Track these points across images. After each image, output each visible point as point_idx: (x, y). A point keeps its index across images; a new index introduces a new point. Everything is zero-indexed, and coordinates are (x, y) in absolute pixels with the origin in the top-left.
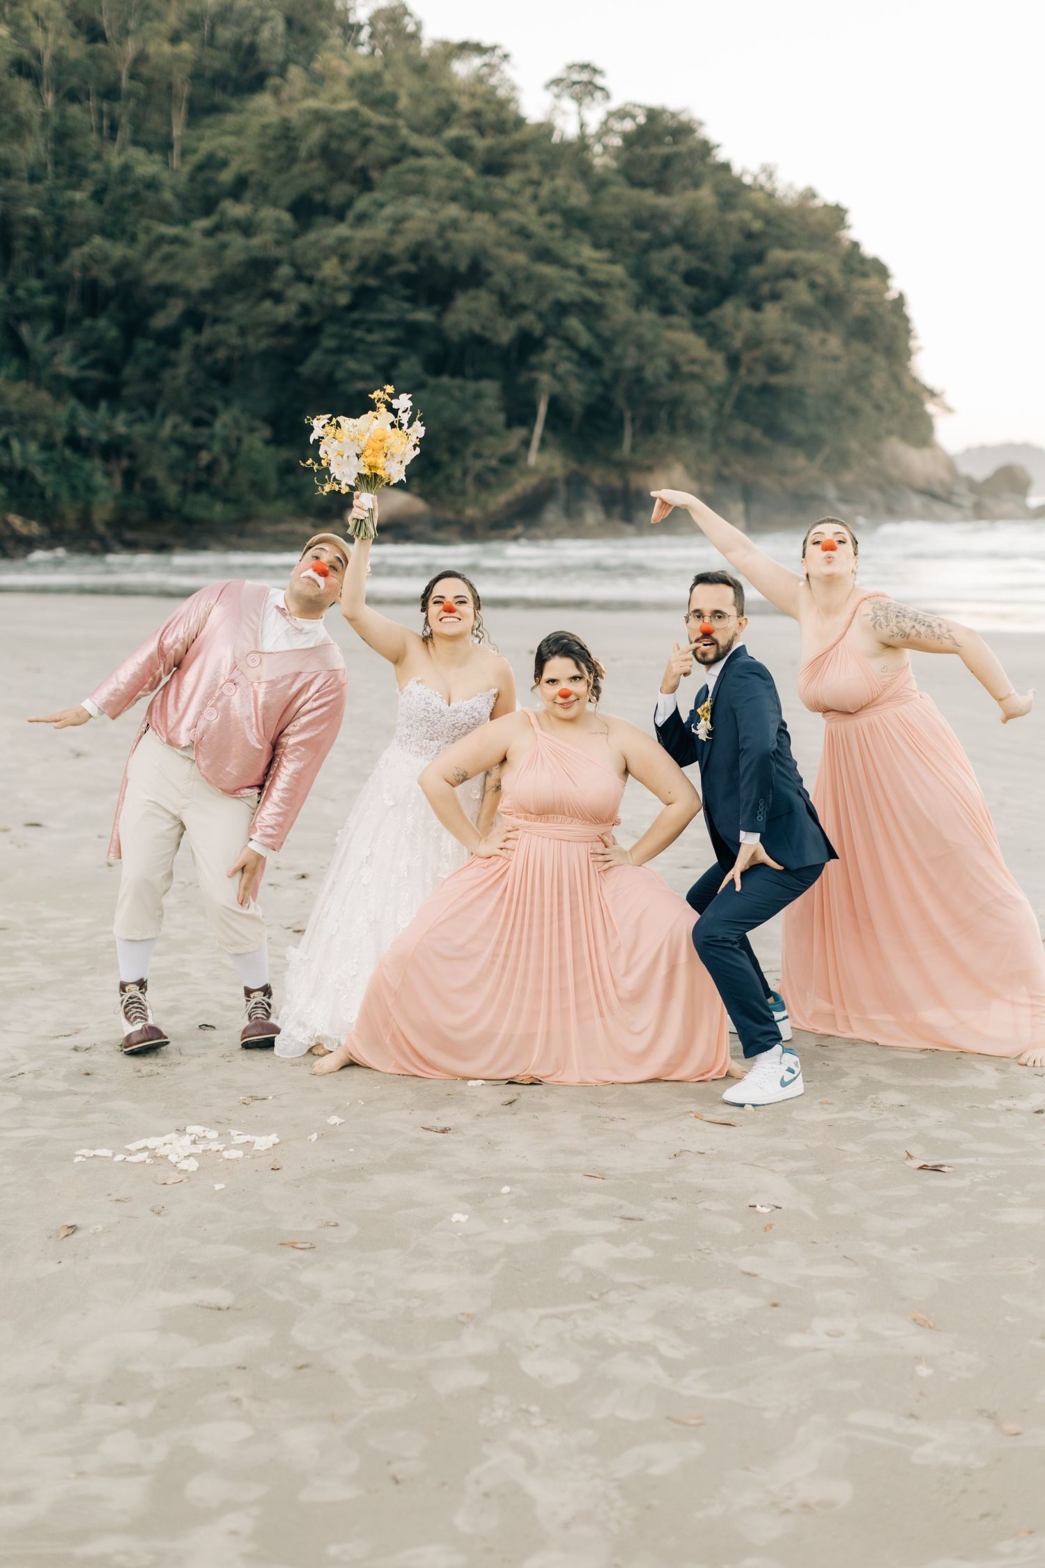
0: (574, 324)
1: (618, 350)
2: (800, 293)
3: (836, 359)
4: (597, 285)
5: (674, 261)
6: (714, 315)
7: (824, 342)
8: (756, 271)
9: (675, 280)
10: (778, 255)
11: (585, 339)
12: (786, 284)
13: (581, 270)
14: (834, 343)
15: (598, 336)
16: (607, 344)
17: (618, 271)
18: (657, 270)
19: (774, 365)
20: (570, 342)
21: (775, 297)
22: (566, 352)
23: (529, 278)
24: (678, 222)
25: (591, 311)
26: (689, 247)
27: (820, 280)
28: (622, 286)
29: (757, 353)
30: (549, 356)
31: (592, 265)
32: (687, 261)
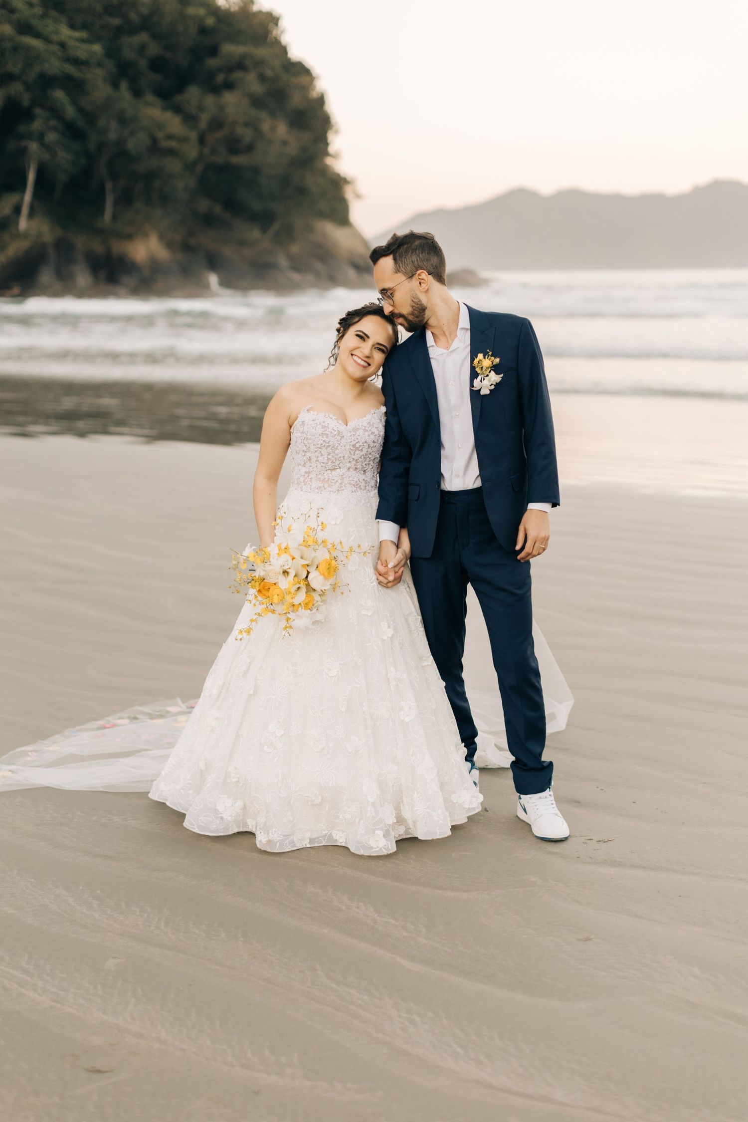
0: (59, 95)
1: (101, 123)
2: (252, 83)
3: (285, 143)
4: (76, 62)
5: (143, 47)
6: (178, 98)
7: (273, 128)
8: (212, 63)
9: (143, 64)
10: (230, 49)
11: (70, 112)
12: (237, 75)
13: (62, 45)
14: (282, 129)
15: (81, 110)
16: (90, 118)
17: (97, 48)
18: (128, 54)
19: (234, 145)
20: (55, 112)
21: (229, 86)
22: (53, 123)
23: (16, 49)
24: (145, 11)
25: (75, 87)
26: (155, 36)
27: (269, 73)
28: (99, 64)
29: (220, 134)
30: (37, 125)
31: (72, 43)
32: (154, 49)
